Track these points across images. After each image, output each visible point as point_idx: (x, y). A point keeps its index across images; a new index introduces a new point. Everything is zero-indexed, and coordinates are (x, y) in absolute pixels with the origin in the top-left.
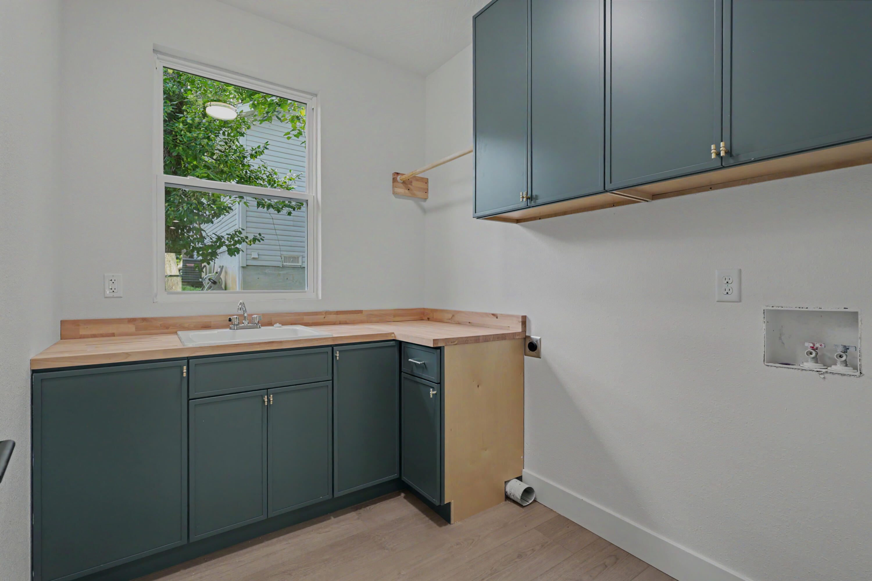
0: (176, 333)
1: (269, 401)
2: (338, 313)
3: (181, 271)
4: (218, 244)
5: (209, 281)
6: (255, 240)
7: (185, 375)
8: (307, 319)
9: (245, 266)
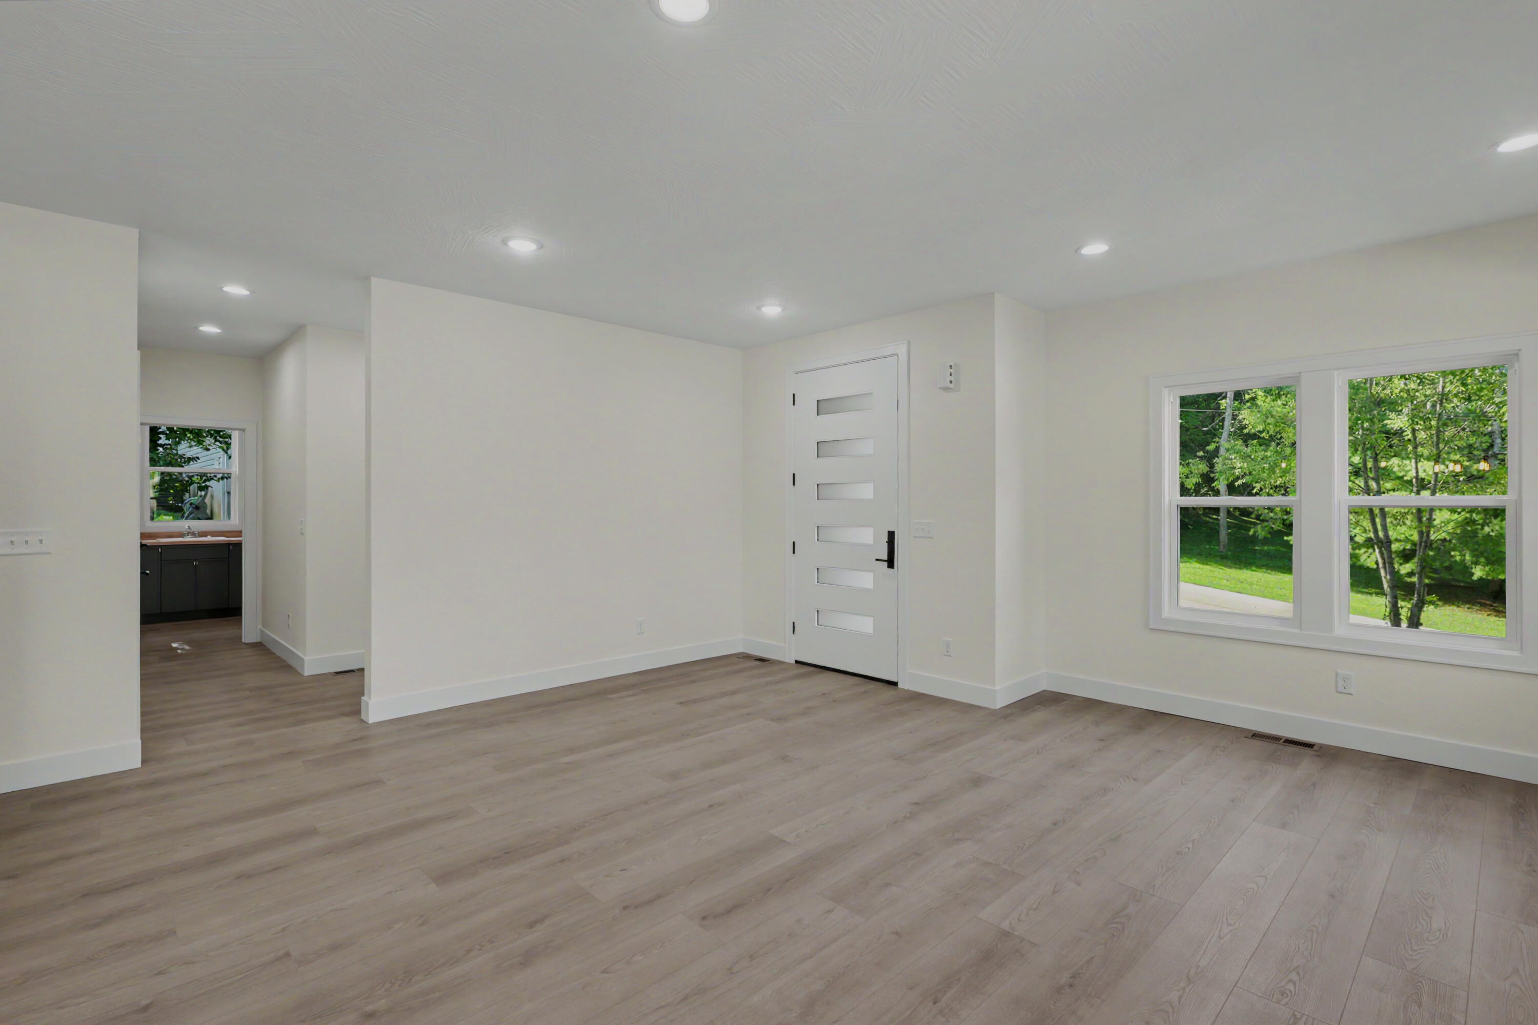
0: (155, 539)
1: (196, 564)
4: (189, 483)
5: (190, 506)
7: (160, 551)
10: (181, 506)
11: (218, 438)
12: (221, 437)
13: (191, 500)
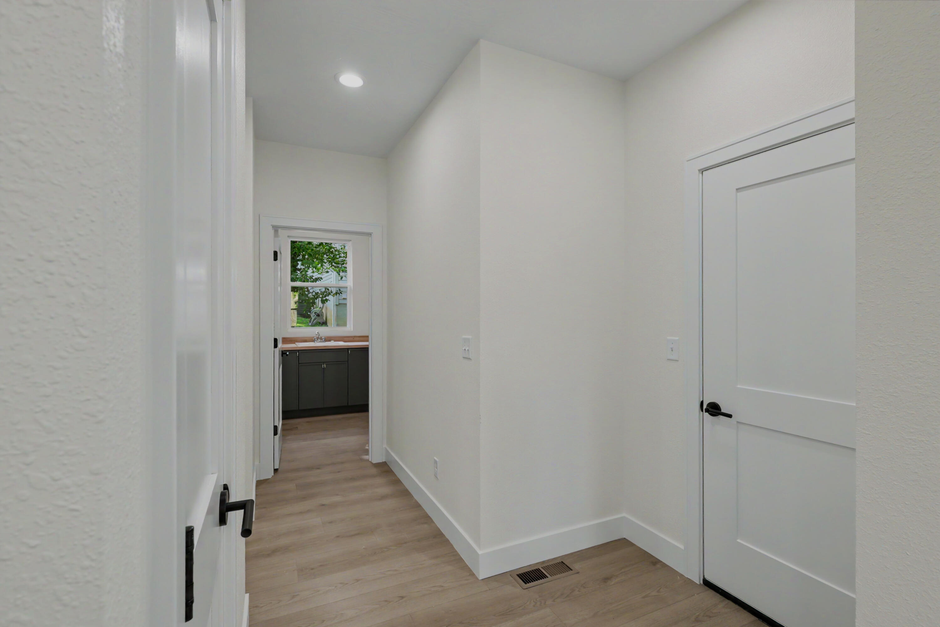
0: (294, 343)
1: (324, 366)
2: (359, 337)
3: (297, 303)
4: (316, 297)
5: (314, 314)
6: (336, 293)
7: (298, 355)
8: (346, 339)
9: (338, 304)
10: (310, 315)
11: (333, 264)
12: (335, 263)
13: (315, 311)
